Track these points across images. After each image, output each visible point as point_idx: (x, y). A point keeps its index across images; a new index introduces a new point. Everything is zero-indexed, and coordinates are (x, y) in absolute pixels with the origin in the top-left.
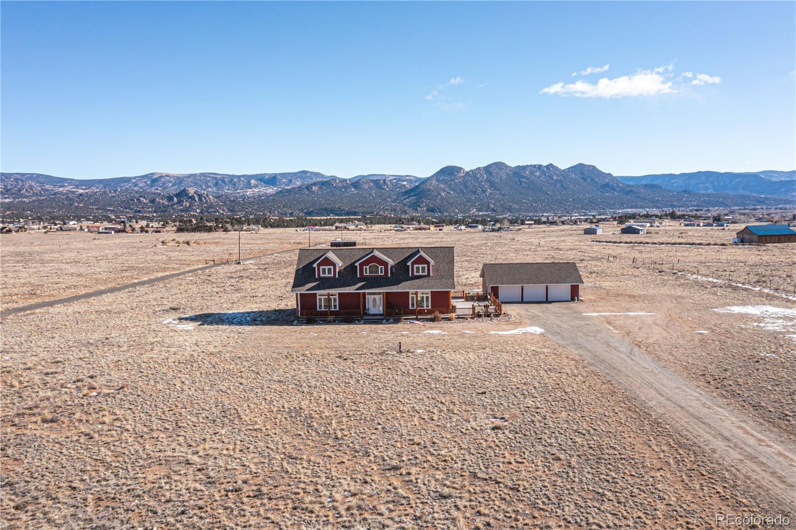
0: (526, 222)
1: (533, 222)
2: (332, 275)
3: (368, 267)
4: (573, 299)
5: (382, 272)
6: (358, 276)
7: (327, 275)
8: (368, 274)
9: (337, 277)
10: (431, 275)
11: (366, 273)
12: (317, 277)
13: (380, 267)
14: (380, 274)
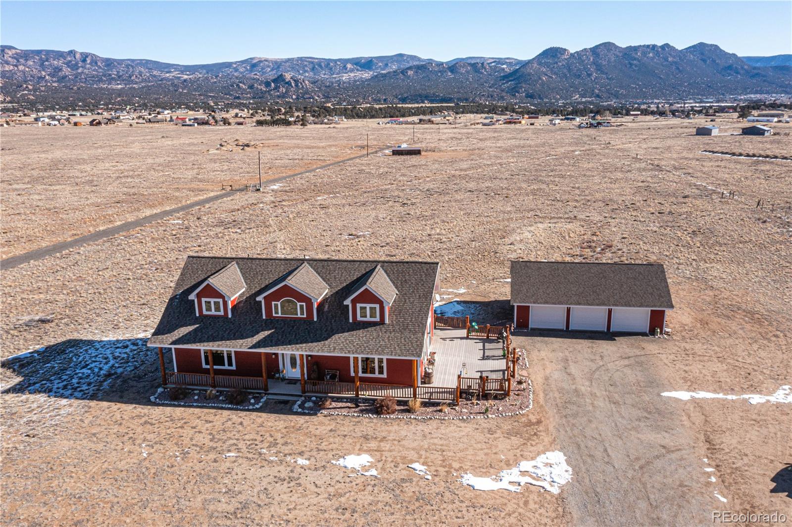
0: (632, 113)
1: (639, 113)
2: (222, 313)
3: (279, 303)
4: (652, 332)
5: (302, 313)
6: (264, 317)
7: (213, 312)
8: (280, 315)
9: (230, 316)
10: (387, 321)
11: (277, 312)
12: (197, 315)
13: (299, 304)
14: (299, 315)
